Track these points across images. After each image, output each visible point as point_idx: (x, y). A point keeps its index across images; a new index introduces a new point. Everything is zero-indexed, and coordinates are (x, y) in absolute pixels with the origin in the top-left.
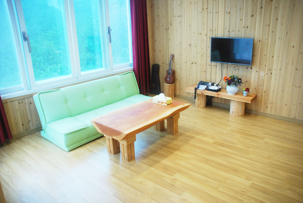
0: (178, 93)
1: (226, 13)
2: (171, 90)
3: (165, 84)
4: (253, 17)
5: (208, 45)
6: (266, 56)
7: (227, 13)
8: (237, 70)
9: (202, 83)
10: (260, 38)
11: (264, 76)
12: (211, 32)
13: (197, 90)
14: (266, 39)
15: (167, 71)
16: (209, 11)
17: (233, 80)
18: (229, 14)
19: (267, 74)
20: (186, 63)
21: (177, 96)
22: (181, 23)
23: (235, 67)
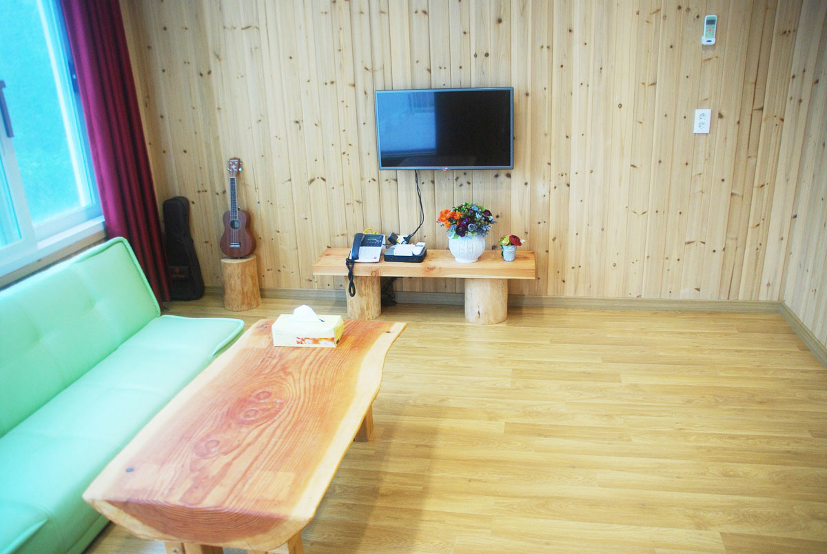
0: (269, 283)
1: (414, 14)
2: (249, 280)
3: (224, 261)
4: (501, 25)
5: (362, 114)
6: (548, 137)
7: (416, 12)
8: (465, 185)
9: (363, 240)
10: (526, 87)
11: (547, 194)
12: (369, 74)
13: (356, 265)
14: (545, 89)
15: (226, 216)
16: (356, 9)
17: (469, 217)
18: (426, 17)
19: (555, 188)
20: (289, 183)
21: (267, 293)
22: (255, 50)
23: (458, 178)
